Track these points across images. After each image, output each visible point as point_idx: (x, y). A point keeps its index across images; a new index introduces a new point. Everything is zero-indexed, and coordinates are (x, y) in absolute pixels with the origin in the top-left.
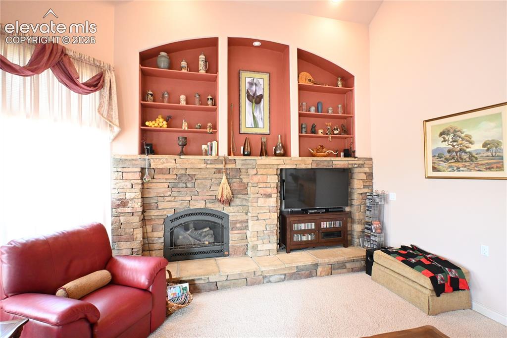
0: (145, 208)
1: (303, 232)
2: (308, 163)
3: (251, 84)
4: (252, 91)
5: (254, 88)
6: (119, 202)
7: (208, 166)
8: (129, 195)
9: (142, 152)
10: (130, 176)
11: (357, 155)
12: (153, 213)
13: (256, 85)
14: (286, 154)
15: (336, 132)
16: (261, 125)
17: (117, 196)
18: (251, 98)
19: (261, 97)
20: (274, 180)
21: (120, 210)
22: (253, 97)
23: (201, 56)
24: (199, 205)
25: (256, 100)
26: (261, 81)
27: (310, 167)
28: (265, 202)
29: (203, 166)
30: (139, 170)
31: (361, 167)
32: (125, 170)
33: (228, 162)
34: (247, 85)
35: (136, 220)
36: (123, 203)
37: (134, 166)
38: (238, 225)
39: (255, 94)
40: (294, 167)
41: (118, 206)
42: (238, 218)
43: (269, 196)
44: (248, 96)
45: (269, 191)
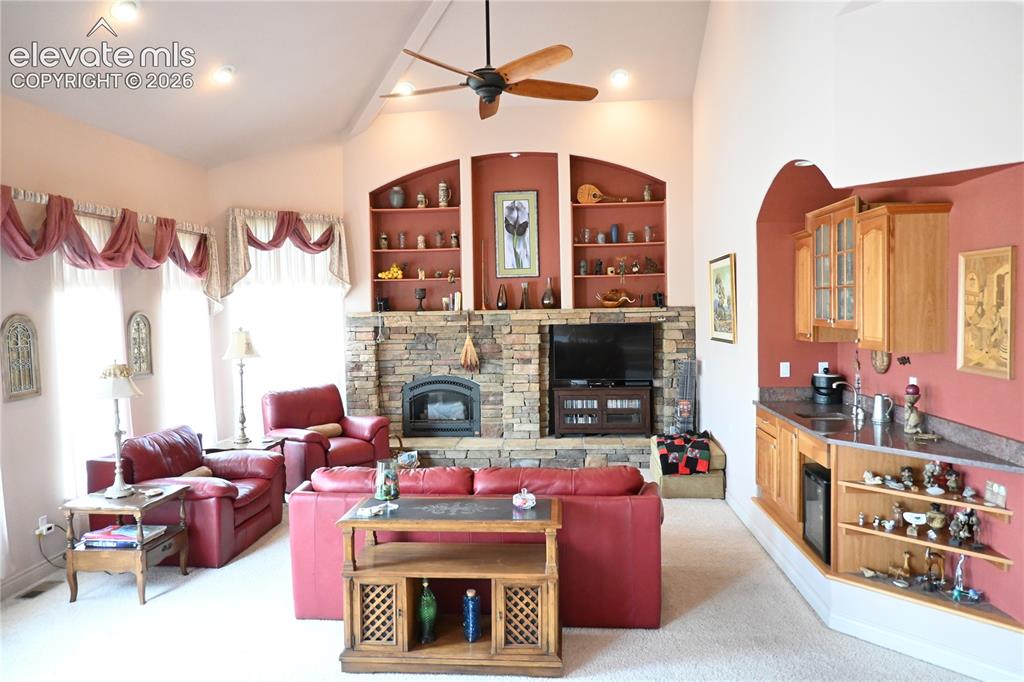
0: (381, 372)
1: (582, 413)
2: (584, 317)
3: (511, 209)
4: (512, 218)
5: (515, 214)
6: (353, 365)
7: (449, 324)
8: (364, 358)
9: (376, 308)
10: (363, 336)
11: (670, 302)
12: (390, 379)
13: (518, 209)
14: (557, 305)
15: (635, 269)
16: (526, 264)
17: (350, 358)
18: (511, 228)
19: (526, 225)
20: (535, 340)
21: (355, 374)
22: (514, 227)
23: (441, 185)
24: (441, 372)
25: (518, 230)
26: (525, 204)
27: (587, 322)
28: (522, 369)
29: (443, 323)
30: (372, 329)
31: (673, 321)
32: (358, 330)
33: (473, 318)
34: (506, 211)
35: (370, 385)
36: (357, 367)
37: (368, 325)
38: (491, 398)
39: (516, 222)
40: (564, 323)
41: (352, 370)
42: (491, 390)
43: (528, 361)
44: (508, 226)
45: (528, 354)
